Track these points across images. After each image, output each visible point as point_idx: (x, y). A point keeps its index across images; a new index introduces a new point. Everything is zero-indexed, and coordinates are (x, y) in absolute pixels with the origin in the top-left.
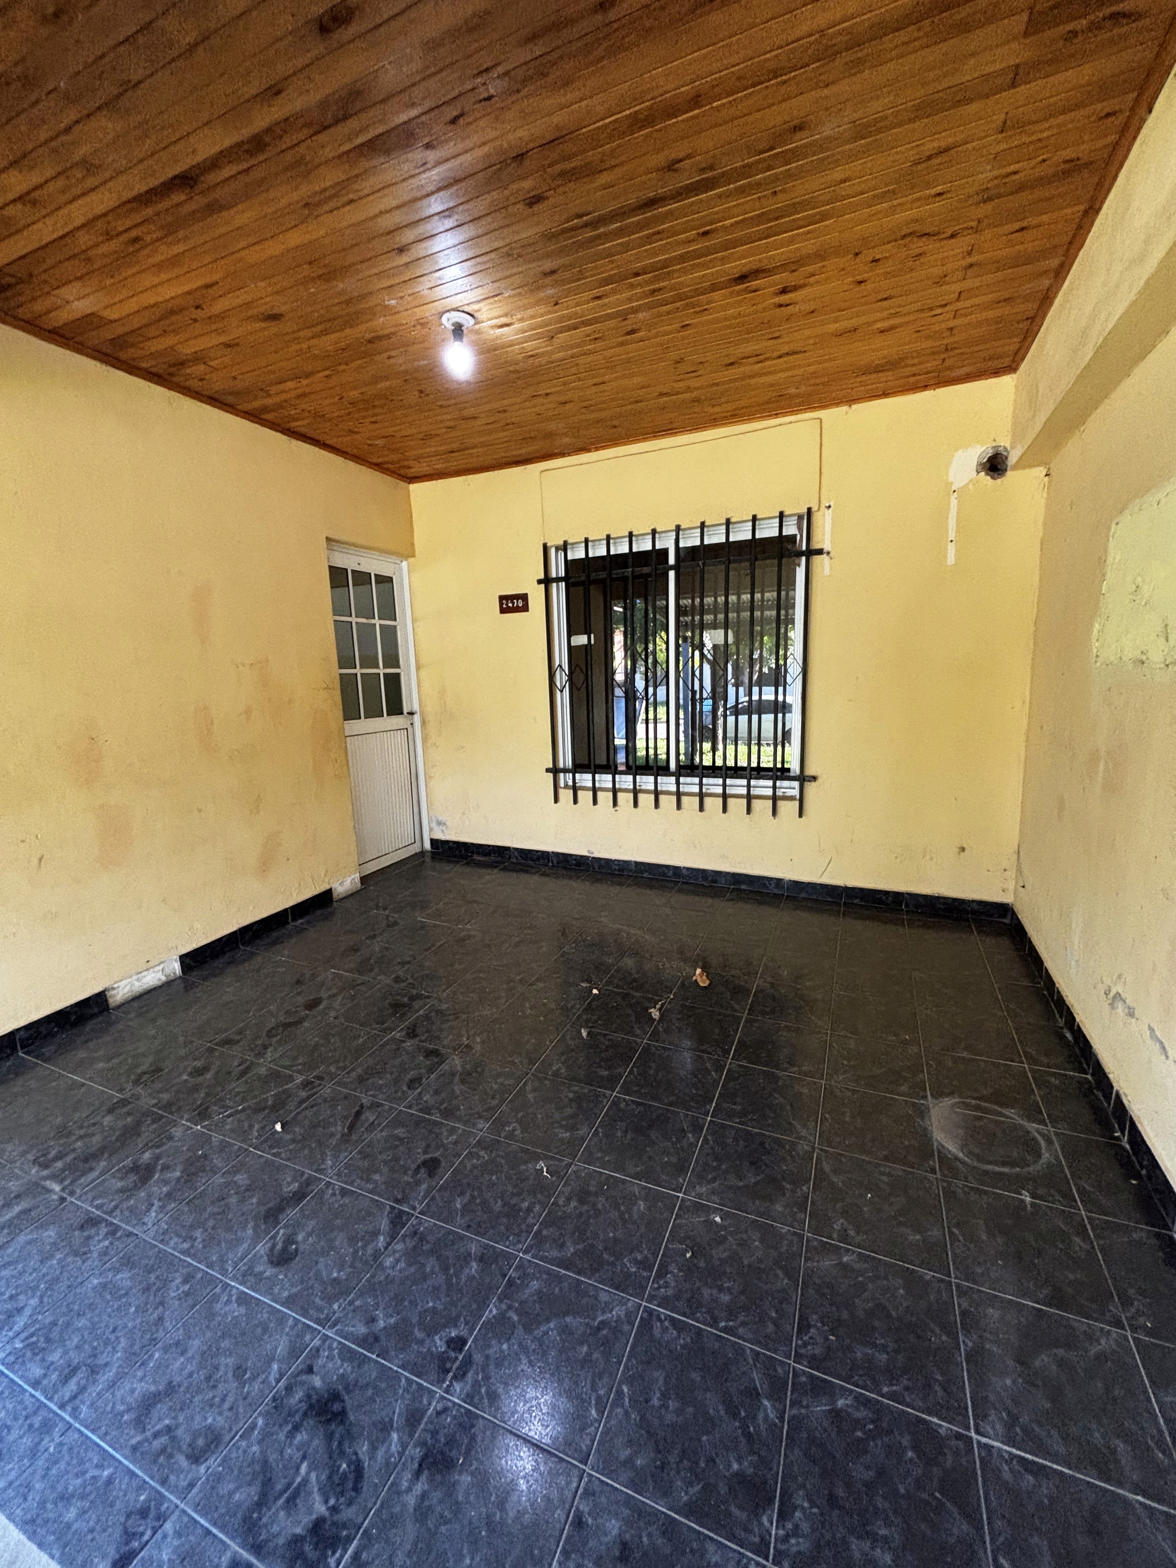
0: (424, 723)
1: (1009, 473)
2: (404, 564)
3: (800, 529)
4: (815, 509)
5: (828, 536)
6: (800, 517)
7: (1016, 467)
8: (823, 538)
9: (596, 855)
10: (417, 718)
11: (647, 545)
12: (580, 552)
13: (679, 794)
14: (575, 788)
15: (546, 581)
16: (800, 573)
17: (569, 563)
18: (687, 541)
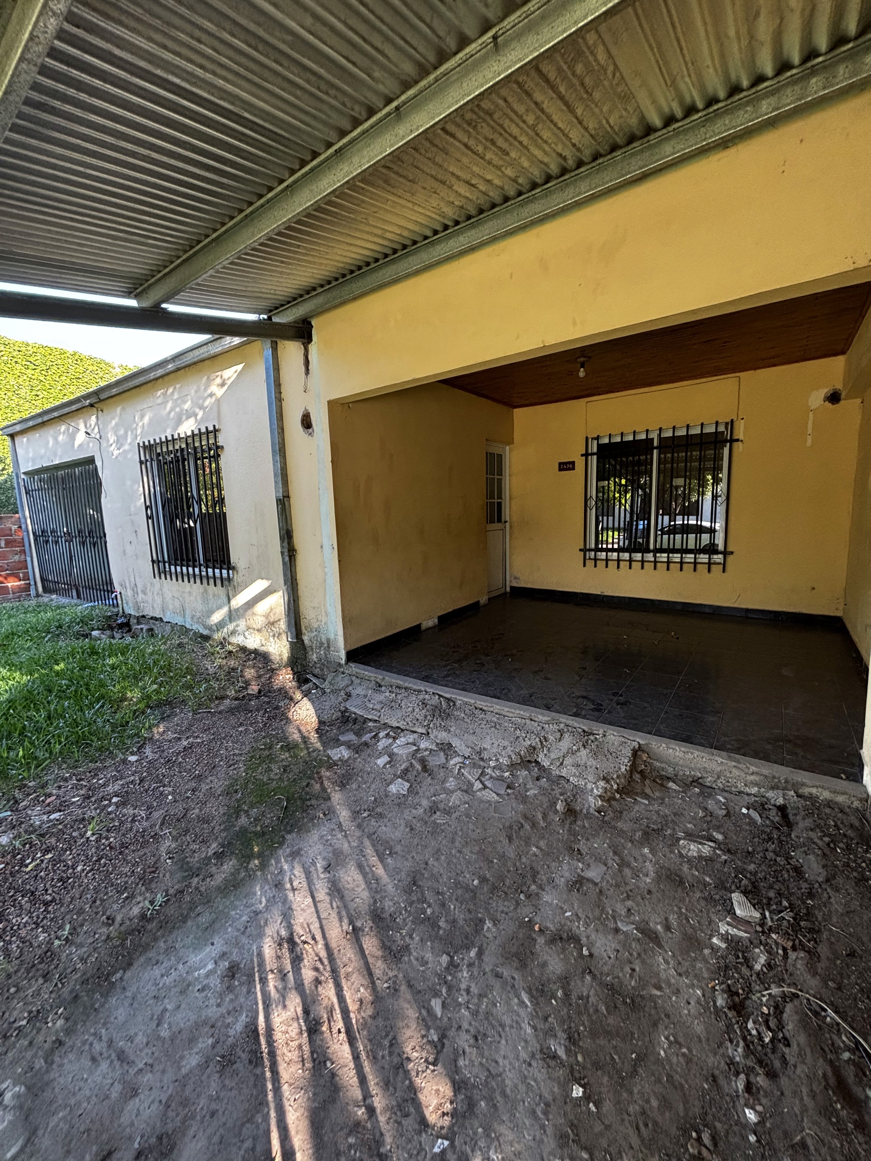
0: (511, 527)
1: (842, 402)
2: (507, 448)
3: (727, 428)
4: (735, 419)
5: (742, 432)
6: (727, 424)
7: (845, 399)
8: (740, 433)
9: (606, 594)
10: (507, 524)
11: (643, 436)
12: (606, 441)
13: (655, 562)
14: (596, 560)
15: (586, 455)
16: (726, 451)
17: (599, 446)
18: (665, 435)
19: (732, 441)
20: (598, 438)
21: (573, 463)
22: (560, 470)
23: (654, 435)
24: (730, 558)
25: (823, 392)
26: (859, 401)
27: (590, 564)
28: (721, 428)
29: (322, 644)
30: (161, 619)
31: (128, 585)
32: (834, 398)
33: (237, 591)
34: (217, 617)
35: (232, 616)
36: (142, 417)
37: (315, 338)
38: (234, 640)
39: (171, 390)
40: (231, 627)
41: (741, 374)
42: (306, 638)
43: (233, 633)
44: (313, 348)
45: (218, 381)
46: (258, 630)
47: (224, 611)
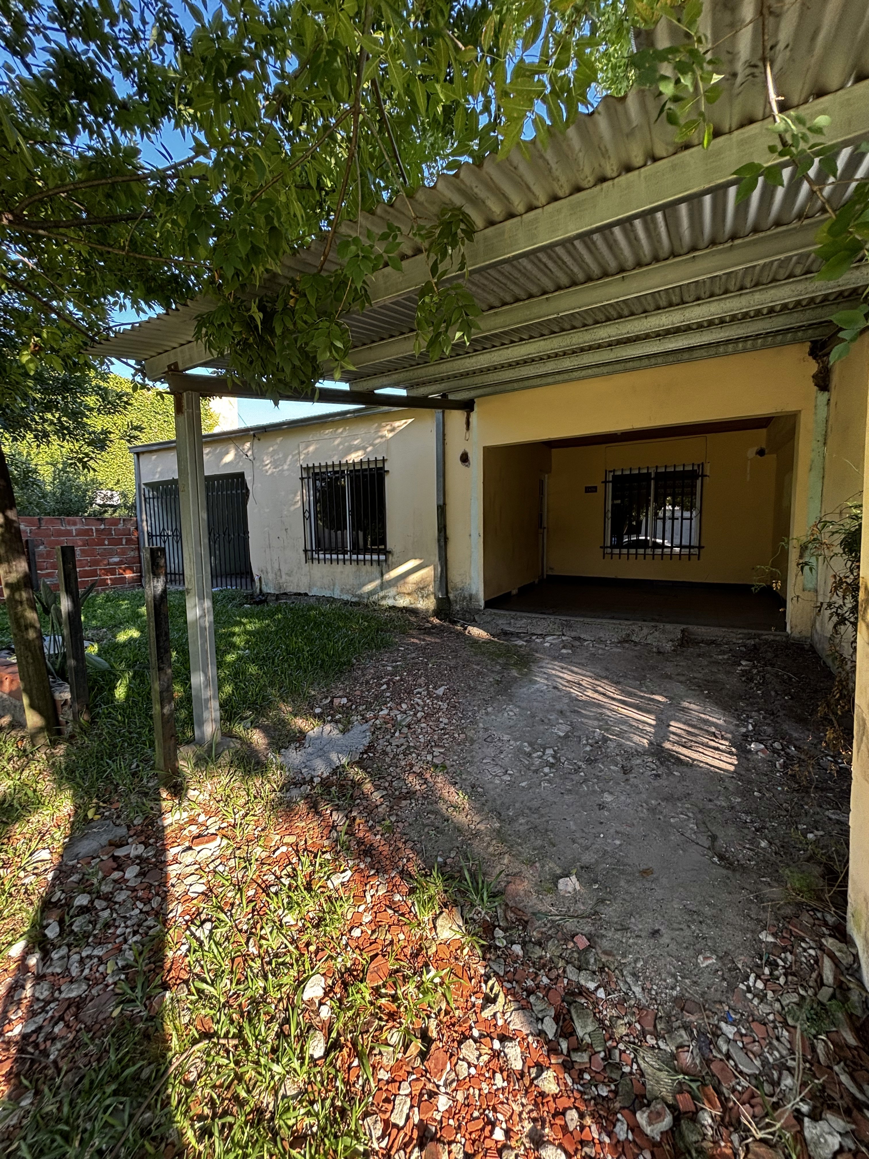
0: (548, 532)
1: (766, 456)
2: (547, 476)
3: (699, 468)
4: (704, 463)
6: (699, 465)
7: (767, 454)
8: (707, 471)
9: (619, 577)
10: (546, 530)
11: (645, 471)
12: (619, 473)
13: (653, 555)
14: (612, 554)
15: (605, 482)
16: (699, 482)
17: (613, 476)
18: (659, 470)
19: (703, 476)
20: (614, 471)
21: (596, 487)
22: (586, 492)
23: (652, 471)
24: (702, 551)
25: (755, 449)
26: (775, 456)
27: (608, 557)
28: (696, 468)
29: (465, 598)
30: (306, 594)
31: (269, 570)
32: (761, 453)
33: (390, 568)
34: (369, 587)
35: (383, 586)
36: (307, 447)
37: (476, 409)
38: (384, 602)
39: (340, 430)
40: (381, 594)
41: (708, 435)
42: (451, 596)
43: (384, 598)
44: (474, 416)
45: (388, 427)
46: (409, 594)
47: (377, 582)
